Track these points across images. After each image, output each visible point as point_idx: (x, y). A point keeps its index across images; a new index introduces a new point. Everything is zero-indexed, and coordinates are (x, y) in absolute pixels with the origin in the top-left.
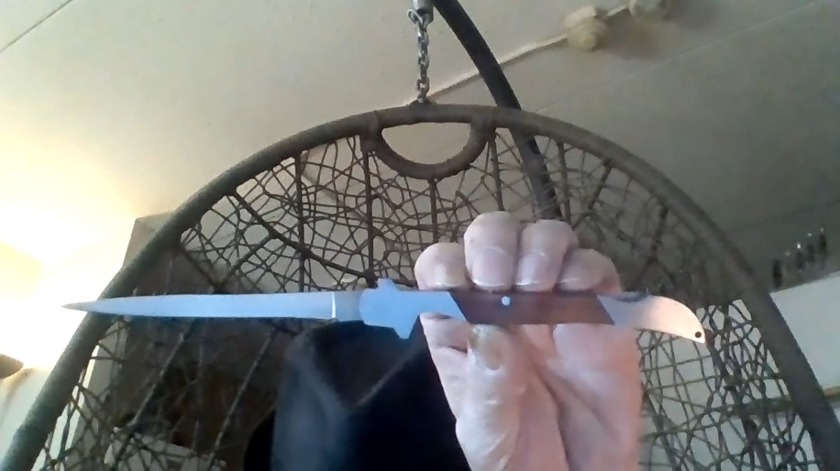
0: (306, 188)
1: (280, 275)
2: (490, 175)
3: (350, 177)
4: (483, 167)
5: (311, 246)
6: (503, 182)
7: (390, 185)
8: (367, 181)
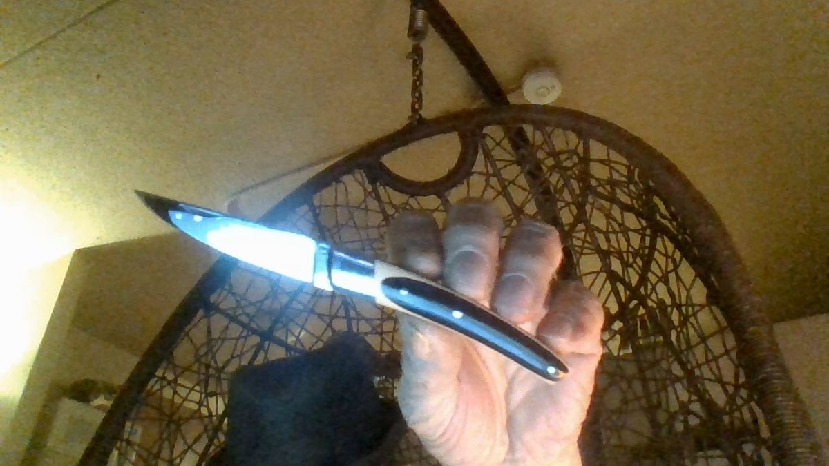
0: (329, 230)
1: (324, 315)
2: (492, 175)
3: (367, 209)
4: (485, 171)
6: (505, 180)
8: (383, 211)
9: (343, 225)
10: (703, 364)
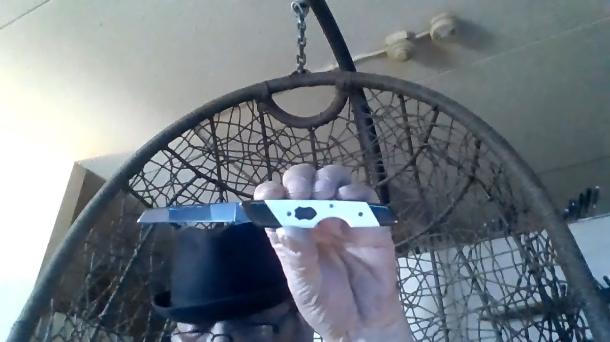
0: (220, 140)
2: (352, 122)
3: (251, 130)
5: (227, 181)
7: (281, 134)
8: (264, 133)
9: (232, 139)
10: (488, 272)
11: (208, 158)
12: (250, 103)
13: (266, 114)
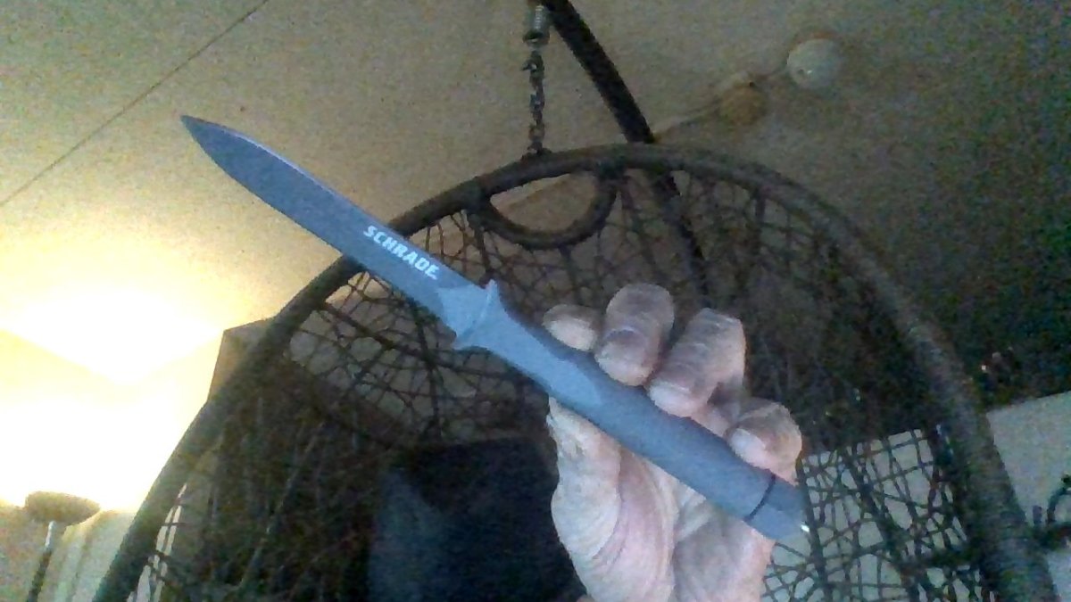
1: (403, 392)
3: (465, 261)
5: (437, 351)
7: (515, 263)
8: (487, 264)
10: (885, 479)
11: (398, 316)
12: (456, 216)
13: (485, 231)
